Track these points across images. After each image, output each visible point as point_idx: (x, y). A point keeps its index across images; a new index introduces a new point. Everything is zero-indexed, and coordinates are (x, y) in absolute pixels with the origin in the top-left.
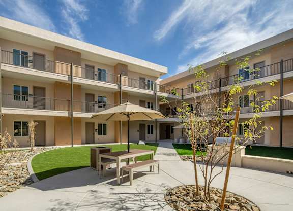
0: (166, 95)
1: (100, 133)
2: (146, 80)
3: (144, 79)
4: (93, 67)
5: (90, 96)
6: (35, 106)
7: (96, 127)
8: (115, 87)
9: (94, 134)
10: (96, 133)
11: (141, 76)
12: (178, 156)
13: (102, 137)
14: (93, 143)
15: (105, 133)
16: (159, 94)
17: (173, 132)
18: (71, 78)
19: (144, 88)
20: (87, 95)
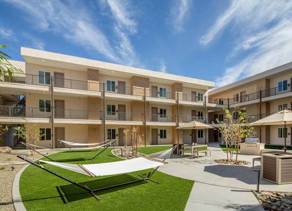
0: (214, 105)
1: (161, 137)
2: (197, 94)
3: (195, 93)
4: (157, 87)
5: (154, 109)
6: (119, 119)
7: (159, 133)
8: (174, 102)
9: (157, 137)
10: (159, 137)
11: (193, 90)
12: (223, 152)
13: (163, 140)
14: (157, 144)
15: (165, 137)
16: (208, 105)
17: (220, 136)
18: (144, 98)
19: (196, 101)
20: (153, 108)
